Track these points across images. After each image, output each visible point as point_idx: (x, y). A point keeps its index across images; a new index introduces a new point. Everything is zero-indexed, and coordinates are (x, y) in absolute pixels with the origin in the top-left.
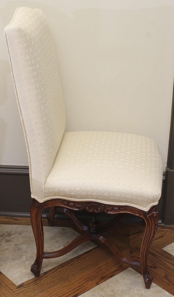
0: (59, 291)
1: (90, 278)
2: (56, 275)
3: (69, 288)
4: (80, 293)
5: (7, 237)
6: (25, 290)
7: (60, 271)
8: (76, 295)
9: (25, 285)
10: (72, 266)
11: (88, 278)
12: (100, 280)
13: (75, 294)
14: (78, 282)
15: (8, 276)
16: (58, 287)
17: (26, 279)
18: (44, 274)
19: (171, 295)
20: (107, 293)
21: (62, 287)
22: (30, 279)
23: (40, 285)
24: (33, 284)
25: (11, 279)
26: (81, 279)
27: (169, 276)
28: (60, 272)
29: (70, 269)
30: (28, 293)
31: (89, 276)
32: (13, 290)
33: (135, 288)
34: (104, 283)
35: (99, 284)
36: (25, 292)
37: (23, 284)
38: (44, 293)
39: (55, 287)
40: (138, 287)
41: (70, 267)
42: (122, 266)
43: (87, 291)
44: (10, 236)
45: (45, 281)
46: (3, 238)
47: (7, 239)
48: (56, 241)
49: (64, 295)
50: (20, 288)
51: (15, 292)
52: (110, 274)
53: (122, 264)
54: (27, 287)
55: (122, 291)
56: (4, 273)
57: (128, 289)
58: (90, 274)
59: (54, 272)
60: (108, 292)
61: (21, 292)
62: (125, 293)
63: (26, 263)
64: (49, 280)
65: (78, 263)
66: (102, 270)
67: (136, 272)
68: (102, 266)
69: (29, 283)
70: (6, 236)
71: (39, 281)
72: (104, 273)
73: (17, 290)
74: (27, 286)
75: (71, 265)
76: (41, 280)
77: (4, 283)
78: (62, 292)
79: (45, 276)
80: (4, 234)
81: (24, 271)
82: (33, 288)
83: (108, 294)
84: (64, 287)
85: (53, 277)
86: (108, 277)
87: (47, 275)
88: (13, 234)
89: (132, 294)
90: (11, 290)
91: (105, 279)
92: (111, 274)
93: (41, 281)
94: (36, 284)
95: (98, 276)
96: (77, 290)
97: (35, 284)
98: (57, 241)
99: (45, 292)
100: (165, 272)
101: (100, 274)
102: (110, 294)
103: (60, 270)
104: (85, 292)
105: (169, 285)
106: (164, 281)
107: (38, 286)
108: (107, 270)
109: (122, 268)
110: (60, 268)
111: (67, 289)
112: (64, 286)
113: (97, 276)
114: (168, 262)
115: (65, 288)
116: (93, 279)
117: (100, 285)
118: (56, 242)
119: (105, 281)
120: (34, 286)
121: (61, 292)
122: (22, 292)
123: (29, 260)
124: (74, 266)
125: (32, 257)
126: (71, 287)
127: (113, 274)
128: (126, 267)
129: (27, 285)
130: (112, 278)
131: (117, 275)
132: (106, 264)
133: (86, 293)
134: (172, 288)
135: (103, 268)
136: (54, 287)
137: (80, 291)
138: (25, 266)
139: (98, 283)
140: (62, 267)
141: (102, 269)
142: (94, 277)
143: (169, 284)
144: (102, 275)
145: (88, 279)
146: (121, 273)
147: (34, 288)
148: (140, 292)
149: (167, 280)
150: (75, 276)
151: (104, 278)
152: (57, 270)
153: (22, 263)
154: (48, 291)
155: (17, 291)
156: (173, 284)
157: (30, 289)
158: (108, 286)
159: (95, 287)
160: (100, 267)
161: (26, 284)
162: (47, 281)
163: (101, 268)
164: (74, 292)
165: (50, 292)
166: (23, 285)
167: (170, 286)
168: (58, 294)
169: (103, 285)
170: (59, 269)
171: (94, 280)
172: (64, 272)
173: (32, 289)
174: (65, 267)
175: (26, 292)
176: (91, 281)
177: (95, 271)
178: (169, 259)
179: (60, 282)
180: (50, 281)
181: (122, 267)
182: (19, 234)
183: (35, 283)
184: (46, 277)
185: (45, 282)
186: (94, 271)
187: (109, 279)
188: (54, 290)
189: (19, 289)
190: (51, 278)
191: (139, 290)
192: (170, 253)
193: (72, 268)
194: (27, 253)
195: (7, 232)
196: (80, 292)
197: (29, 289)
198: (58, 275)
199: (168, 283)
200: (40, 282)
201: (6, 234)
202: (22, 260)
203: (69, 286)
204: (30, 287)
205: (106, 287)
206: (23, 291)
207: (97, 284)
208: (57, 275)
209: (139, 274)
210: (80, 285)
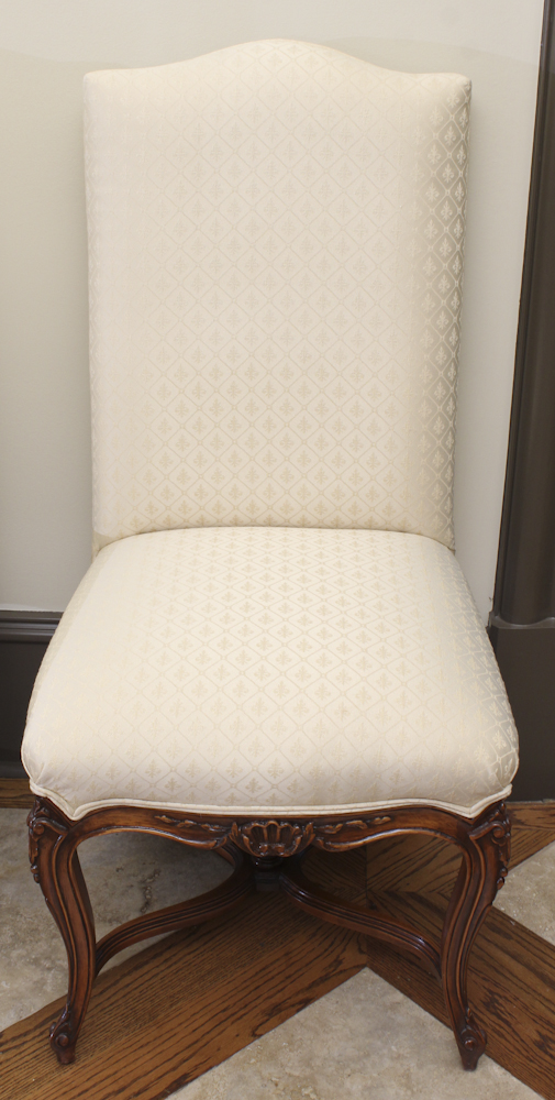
0: (122, 1064)
1: (229, 1012)
2: (112, 1000)
3: (159, 1050)
4: (196, 1073)
6: (8, 1060)
8: (180, 1078)
9: (7, 1042)
10: (169, 963)
11: (224, 1010)
12: (265, 1018)
13: (178, 1077)
14: (190, 1029)
19: (509, 1074)
20: (287, 1070)
21: (135, 1047)
22: (24, 1018)
24: (34, 1038)
26: (197, 1016)
27: (500, 1001)
28: (127, 990)
29: (160, 976)
30: (16, 1074)
31: (225, 1005)
33: (385, 1051)
34: (279, 1030)
35: (261, 1035)
38: (71, 1071)
40: (396, 1045)
41: (162, 968)
42: (340, 962)
43: (217, 1065)
48: (118, 866)
49: (139, 1078)
52: (298, 993)
53: (338, 956)
54: (15, 1047)
55: (338, 1062)
57: (362, 1053)
58: (230, 995)
59: (107, 988)
60: (291, 1068)
62: (348, 1071)
63: (14, 954)
65: (189, 954)
66: (273, 978)
67: (386, 984)
68: (272, 964)
69: (22, 1032)
72: (279, 991)
74: (15, 1043)
75: (166, 961)
78: (133, 1066)
82: (35, 1054)
83: (290, 1075)
84: (142, 1047)
86: (293, 1006)
89: (375, 1075)
91: (283, 1013)
92: (301, 997)
95: (258, 1001)
96: (185, 1061)
98: (122, 869)
100: (486, 985)
101: (266, 995)
102: (297, 1074)
103: (128, 980)
104: (211, 1068)
105: (502, 1036)
106: (486, 1020)
108: (287, 978)
109: (341, 972)
110: (129, 973)
111: (148, 1057)
112: (139, 1044)
113: (253, 1005)
114: (496, 945)
115: (145, 1050)
116: (241, 1017)
117: (263, 1037)
118: (118, 870)
119: (283, 1021)
120: (38, 1046)
121: (128, 1069)
123: (24, 942)
124: (175, 963)
126: (164, 1047)
127: (308, 995)
128: (355, 967)
129: (14, 1039)
130: (307, 1009)
131: (323, 999)
132: (287, 954)
133: (216, 1069)
134: (512, 1049)
135: (275, 972)
136: (105, 1048)
137: (197, 1063)
139: (258, 1032)
140: (136, 968)
141: (270, 975)
142: (246, 1006)
143: (501, 1030)
144: (274, 1000)
145: (222, 1016)
146: (336, 990)
147: (38, 1052)
148: (402, 1065)
149: (494, 1018)
150: (178, 1002)
151: (279, 1012)
152: (117, 981)
154: (87, 1062)
156: (514, 1031)
157: (23, 1055)
158: (291, 1043)
159: (248, 1048)
160: (264, 969)
161: (9, 1037)
163: (267, 970)
164: (174, 1069)
165: (92, 1066)
167: (503, 1041)
168: (119, 1075)
169: (274, 1037)
170: (124, 975)
171: (244, 1017)
172: (142, 988)
173: (31, 1056)
174: (146, 968)
175: (9, 1069)
176: (232, 1023)
177: (248, 983)
178: (499, 931)
181: (341, 968)
183: (41, 1034)
186: (244, 985)
187: (297, 1016)
188: (106, 1058)
191: (399, 1056)
192: (502, 909)
193: (169, 971)
194: (18, 913)
196: (196, 1067)
197: (18, 1057)
198: (120, 1002)
199: (497, 1027)
203: (158, 1042)
204: (26, 1046)
205: (285, 1047)
207: (255, 1035)
208: (117, 1001)
209: (398, 992)
210: (195, 1039)
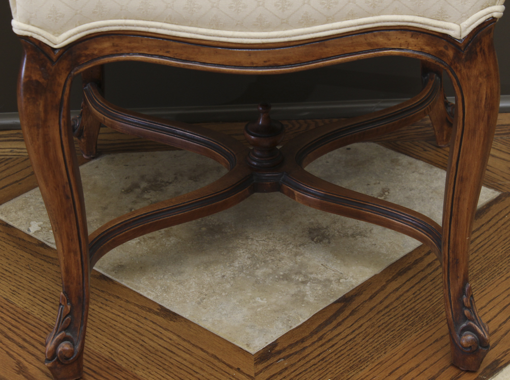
5: (152, 193)
7: (397, 289)
15: (207, 325)
16: (415, 343)
17: (280, 326)
18: (339, 305)
23: (343, 342)
25: (222, 333)
32: (245, 371)
36: (294, 374)
37: (274, 345)
39: (402, 344)
44: (161, 190)
45: (356, 326)
46: (138, 197)
47: (154, 200)
50: (269, 362)
51: (256, 374)
56: (186, 315)
61: (280, 373)
64: (369, 323)
70: (145, 190)
71: (332, 330)
73: (260, 367)
76: (339, 324)
77: (202, 349)
79: (347, 312)
80: (136, 186)
81: (258, 299)
85: (378, 313)
87: (353, 306)
88: (170, 183)
90: (238, 369)
93: (340, 329)
94: (324, 341)
97: (321, 343)
99: (371, 366)
107: (335, 348)
122: (285, 374)
125: (270, 251)
138: (257, 282)
153: (242, 275)
155: (261, 372)
162: (364, 327)
166: (277, 348)
179: (412, 325)
180: (372, 326)
182: (190, 178)
184: (351, 314)
185: (357, 332)
189: (265, 364)
190: (371, 315)
195: (143, 177)
200: (336, 332)
201: (144, 185)
202: (236, 264)
206: (286, 369)
